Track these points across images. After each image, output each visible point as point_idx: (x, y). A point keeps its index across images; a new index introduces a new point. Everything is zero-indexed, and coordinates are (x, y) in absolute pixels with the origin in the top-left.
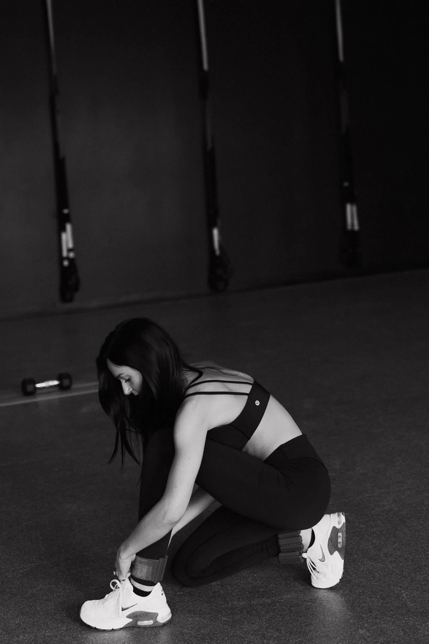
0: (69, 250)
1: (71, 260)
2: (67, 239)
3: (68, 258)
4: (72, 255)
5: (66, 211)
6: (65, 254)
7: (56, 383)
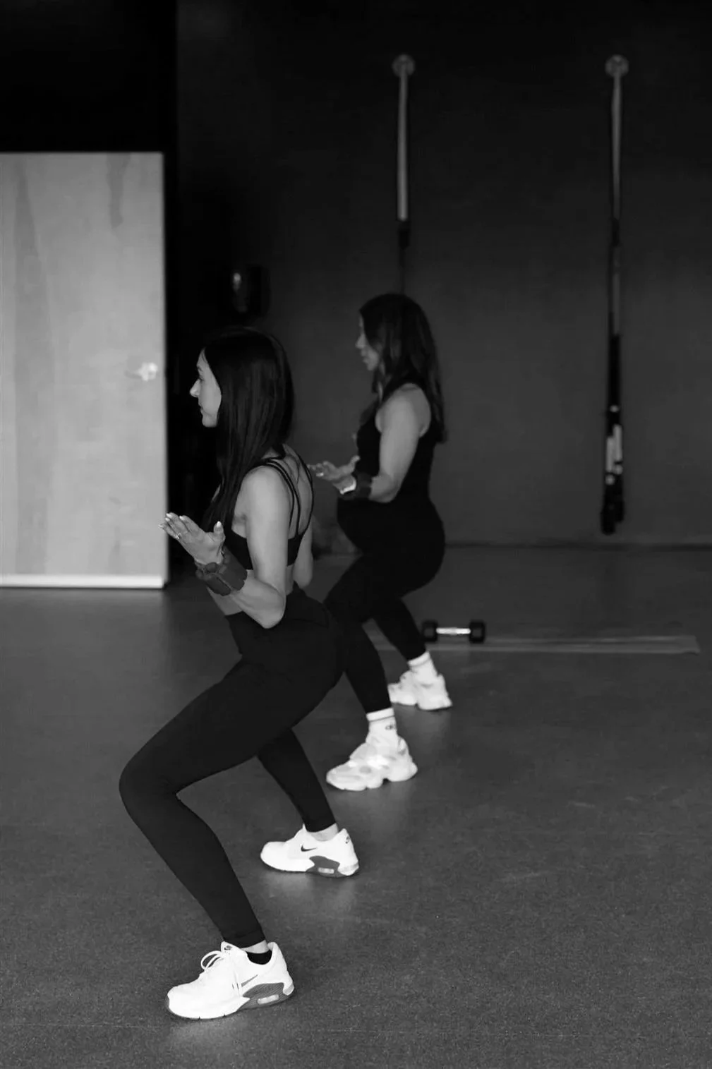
0: (617, 463)
1: (618, 478)
2: (614, 447)
3: (612, 474)
4: (619, 470)
5: (614, 409)
6: (610, 467)
7: (466, 631)
